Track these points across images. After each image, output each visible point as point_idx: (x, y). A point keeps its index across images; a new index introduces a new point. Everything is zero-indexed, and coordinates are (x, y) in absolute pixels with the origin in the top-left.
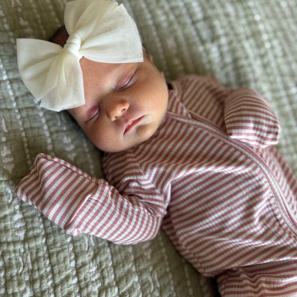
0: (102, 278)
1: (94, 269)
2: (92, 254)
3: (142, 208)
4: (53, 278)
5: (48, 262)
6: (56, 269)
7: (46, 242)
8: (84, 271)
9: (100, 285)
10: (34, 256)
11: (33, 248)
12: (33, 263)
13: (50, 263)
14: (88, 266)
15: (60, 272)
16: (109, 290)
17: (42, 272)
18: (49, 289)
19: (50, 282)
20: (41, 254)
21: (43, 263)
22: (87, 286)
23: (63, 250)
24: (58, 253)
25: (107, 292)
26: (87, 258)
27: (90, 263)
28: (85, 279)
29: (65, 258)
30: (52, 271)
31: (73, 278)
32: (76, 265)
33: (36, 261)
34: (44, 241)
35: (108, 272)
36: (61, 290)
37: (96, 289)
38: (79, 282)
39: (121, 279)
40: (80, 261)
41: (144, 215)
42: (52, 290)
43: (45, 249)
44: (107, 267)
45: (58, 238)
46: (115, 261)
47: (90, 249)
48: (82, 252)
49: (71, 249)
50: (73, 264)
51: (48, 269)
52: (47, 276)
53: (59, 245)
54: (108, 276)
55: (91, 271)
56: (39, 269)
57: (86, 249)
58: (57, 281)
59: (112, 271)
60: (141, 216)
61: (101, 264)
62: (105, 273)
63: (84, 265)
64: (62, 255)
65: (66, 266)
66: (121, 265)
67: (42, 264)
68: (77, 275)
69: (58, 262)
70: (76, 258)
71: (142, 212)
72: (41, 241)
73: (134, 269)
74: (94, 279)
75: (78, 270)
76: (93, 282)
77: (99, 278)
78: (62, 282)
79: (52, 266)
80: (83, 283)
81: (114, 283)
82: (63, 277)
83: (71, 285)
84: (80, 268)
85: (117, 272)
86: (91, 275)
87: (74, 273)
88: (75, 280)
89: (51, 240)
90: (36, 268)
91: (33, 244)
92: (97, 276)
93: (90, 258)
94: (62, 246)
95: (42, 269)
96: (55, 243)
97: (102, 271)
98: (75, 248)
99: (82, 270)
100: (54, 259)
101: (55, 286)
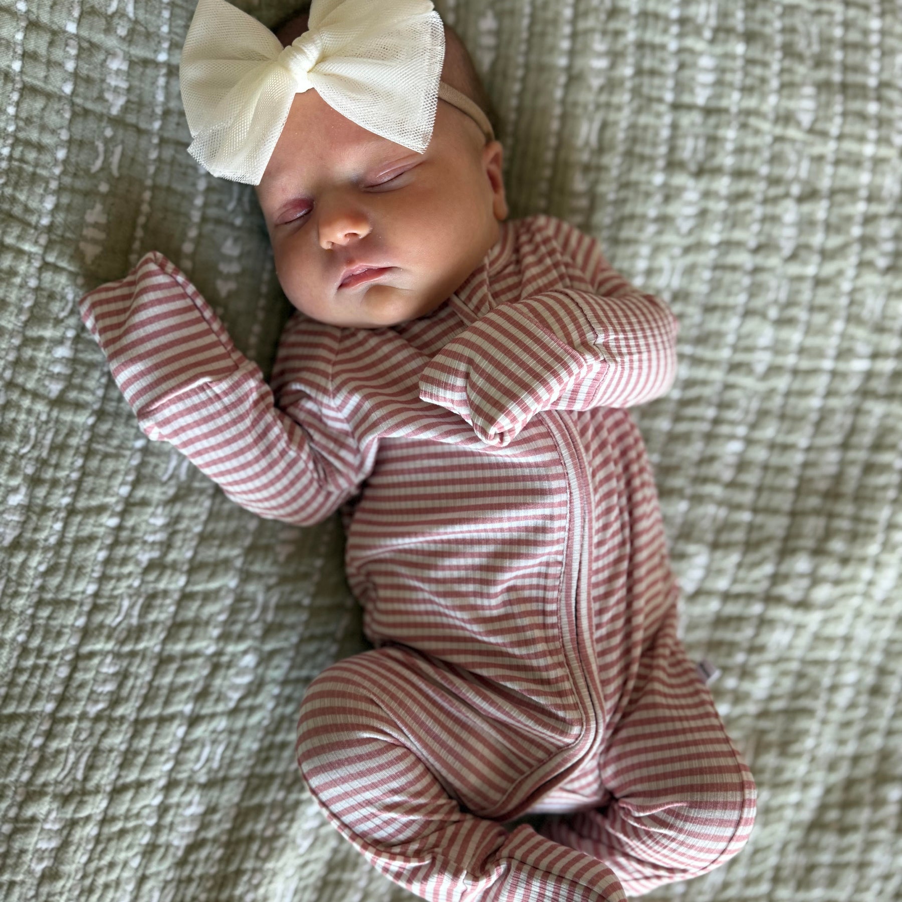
0: (167, 546)
1: (159, 521)
2: (171, 491)
3: (304, 456)
4: (75, 496)
5: (79, 462)
6: (89, 482)
7: (93, 426)
8: (139, 515)
9: (156, 554)
10: (60, 438)
11: (64, 423)
12: (53, 448)
13: (83, 467)
14: (150, 510)
15: (92, 492)
16: (168, 572)
17: (62, 474)
18: (59, 510)
19: (66, 500)
20: (74, 441)
21: (69, 460)
22: (130, 542)
23: (117, 456)
24: (106, 456)
25: (161, 574)
26: (157, 494)
27: (157, 506)
28: (133, 529)
29: (115, 472)
30: (79, 483)
31: (112, 516)
32: (130, 495)
33: (59, 448)
34: (91, 421)
35: (184, 540)
36: (80, 524)
37: (145, 557)
38: (119, 528)
39: (202, 566)
40: (140, 493)
41: (303, 472)
42: (62, 515)
43: (86, 436)
44: (186, 531)
45: (120, 430)
46: (210, 527)
47: (173, 482)
48: (153, 480)
49: (135, 462)
50: (125, 491)
51: (75, 476)
52: (67, 486)
53: (115, 442)
54: (180, 548)
55: (152, 521)
56: (57, 466)
57: (165, 478)
58: (81, 504)
59: (194, 543)
60: (296, 470)
61: (178, 519)
62: (178, 541)
63: (144, 503)
64: (111, 465)
65: (109, 488)
66: (217, 542)
67: (67, 460)
68: (123, 514)
69: (98, 473)
70: (135, 484)
71: (301, 465)
72: (85, 419)
73: (238, 563)
74: (150, 538)
75: (129, 505)
76: (145, 542)
77: (161, 543)
78: (88, 512)
79: (84, 472)
80: (124, 534)
81: (186, 567)
82: (94, 503)
83: (101, 525)
84: (134, 505)
85: (201, 549)
86: (150, 529)
87: (119, 508)
88: (113, 522)
89: (104, 427)
90: (53, 461)
91: (67, 417)
92: (159, 537)
93: (164, 498)
94: (119, 447)
95: (63, 469)
96: (109, 435)
97: (174, 533)
98: (143, 464)
99: (136, 509)
100: (94, 463)
101: (71, 511)
